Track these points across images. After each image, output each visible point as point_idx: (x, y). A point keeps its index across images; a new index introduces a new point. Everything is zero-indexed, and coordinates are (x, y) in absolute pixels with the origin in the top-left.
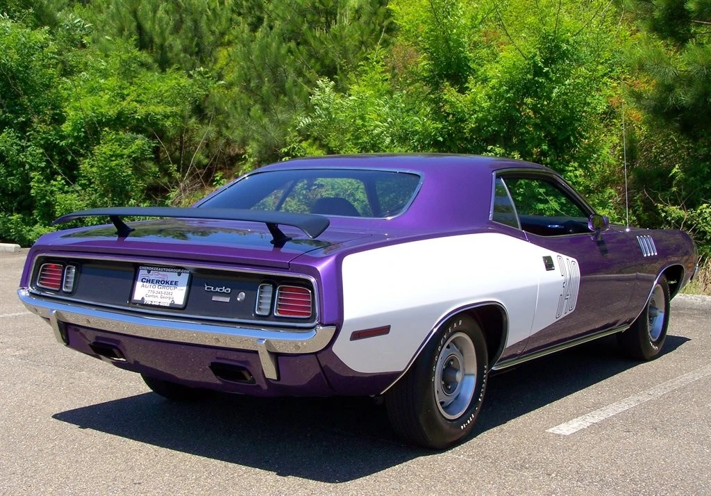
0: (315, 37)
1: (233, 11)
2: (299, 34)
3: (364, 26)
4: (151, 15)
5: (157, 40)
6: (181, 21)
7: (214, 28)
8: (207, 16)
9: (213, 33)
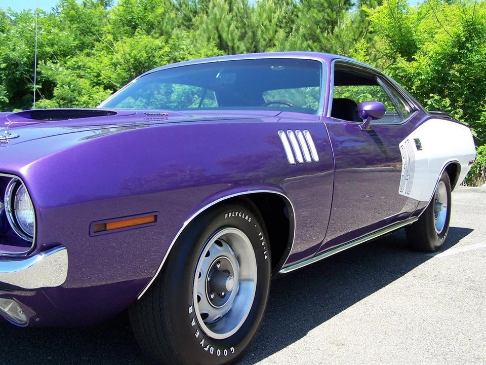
0: (324, 37)
1: (277, 25)
2: (315, 36)
3: (355, 29)
4: (226, 29)
5: (230, 44)
6: (246, 33)
7: (265, 36)
8: (262, 29)
9: (265, 40)
